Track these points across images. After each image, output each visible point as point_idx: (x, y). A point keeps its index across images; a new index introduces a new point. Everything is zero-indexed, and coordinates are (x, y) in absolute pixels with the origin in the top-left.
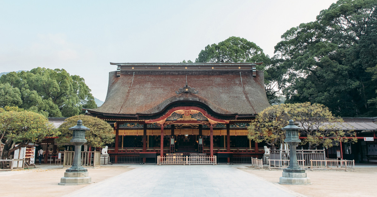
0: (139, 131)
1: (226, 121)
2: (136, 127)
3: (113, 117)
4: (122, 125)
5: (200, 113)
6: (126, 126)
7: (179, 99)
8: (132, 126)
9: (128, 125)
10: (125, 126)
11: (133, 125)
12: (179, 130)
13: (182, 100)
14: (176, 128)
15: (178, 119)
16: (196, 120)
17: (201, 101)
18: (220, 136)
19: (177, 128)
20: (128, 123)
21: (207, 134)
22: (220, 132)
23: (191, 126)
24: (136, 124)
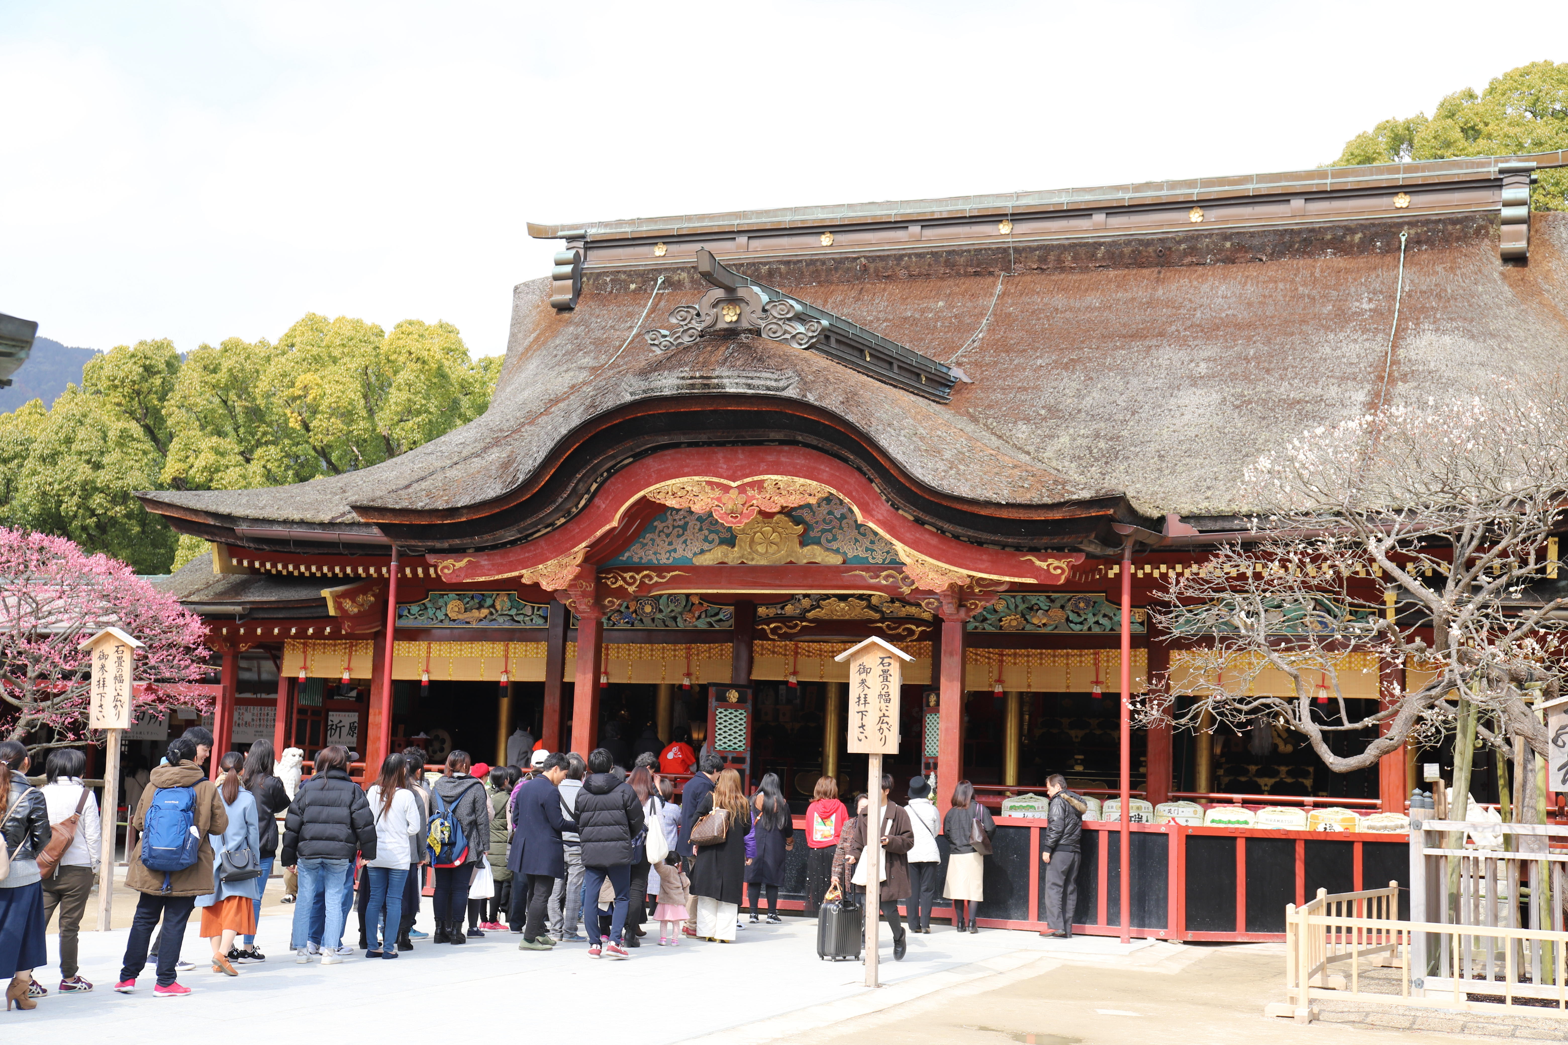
0: (518, 649)
1: (1044, 565)
2: (503, 623)
3: (301, 543)
4: (415, 609)
5: (829, 499)
6: (441, 616)
7: (644, 385)
8: (476, 613)
9: (453, 607)
10: (431, 612)
11: (480, 607)
12: (790, 644)
13: (667, 392)
14: (763, 636)
15: (702, 552)
16: (835, 560)
17: (811, 398)
18: (1089, 695)
19: (774, 631)
20: (452, 595)
21: (995, 676)
22: (1096, 664)
23: (877, 616)
24: (502, 602)
